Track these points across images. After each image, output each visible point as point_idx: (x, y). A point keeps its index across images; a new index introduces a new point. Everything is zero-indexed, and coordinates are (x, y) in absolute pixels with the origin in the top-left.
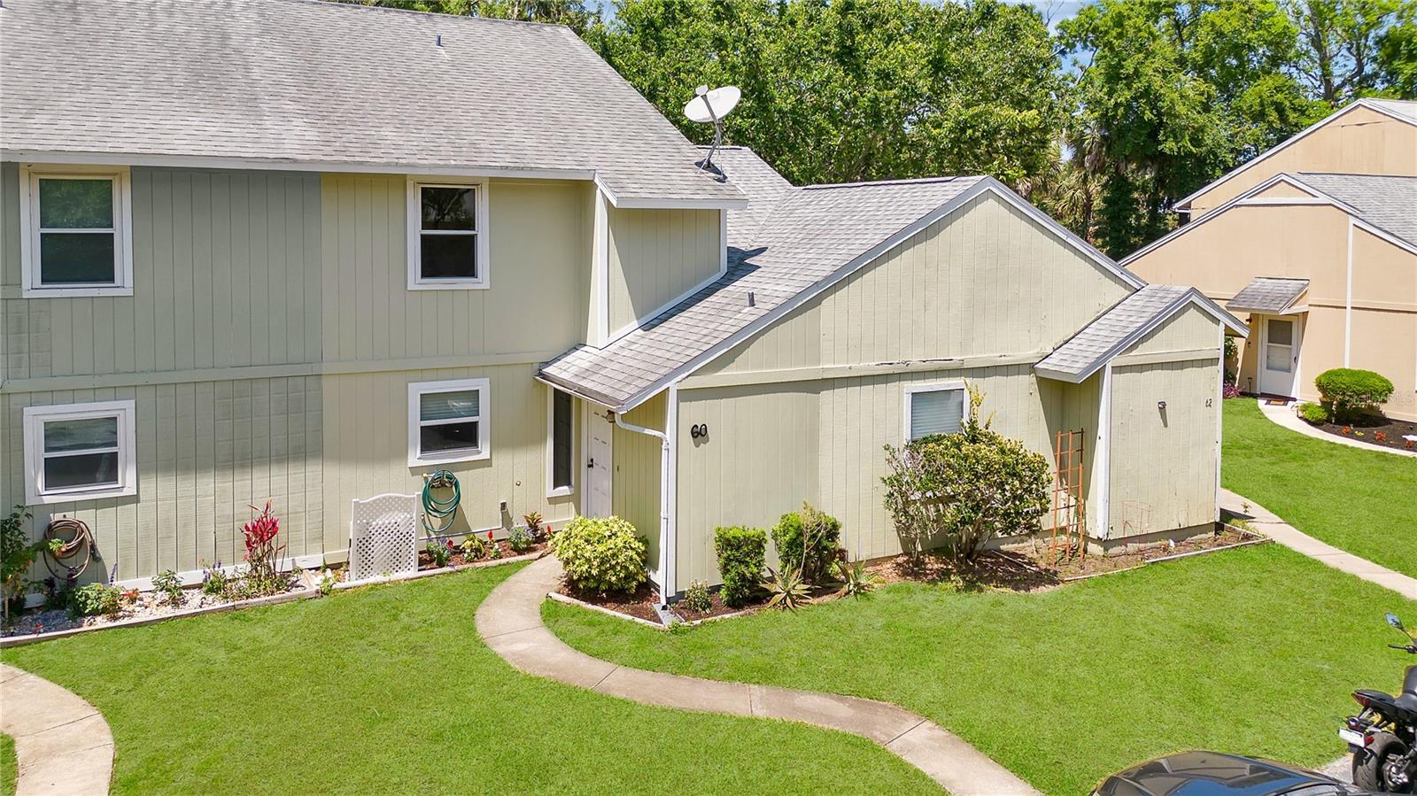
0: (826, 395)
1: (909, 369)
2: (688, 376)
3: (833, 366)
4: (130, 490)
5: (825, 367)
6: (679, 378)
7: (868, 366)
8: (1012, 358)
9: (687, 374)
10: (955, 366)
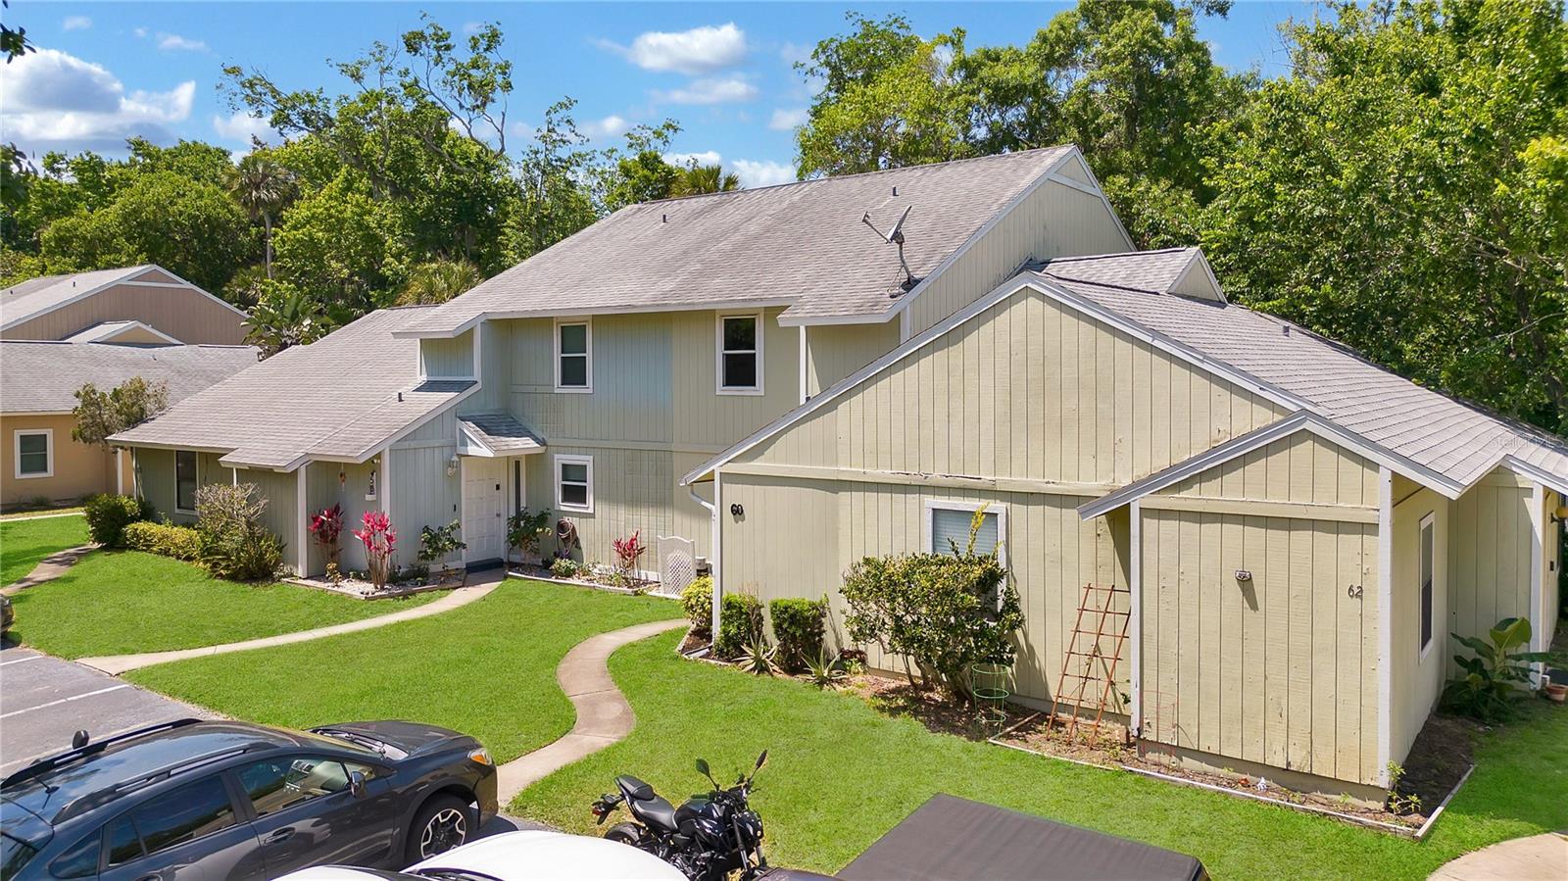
0: (844, 496)
1: (927, 482)
2: (729, 462)
3: (849, 469)
4: (591, 511)
5: (842, 469)
6: (721, 463)
7: (883, 474)
8: (1066, 487)
9: (727, 460)
10: (984, 487)
